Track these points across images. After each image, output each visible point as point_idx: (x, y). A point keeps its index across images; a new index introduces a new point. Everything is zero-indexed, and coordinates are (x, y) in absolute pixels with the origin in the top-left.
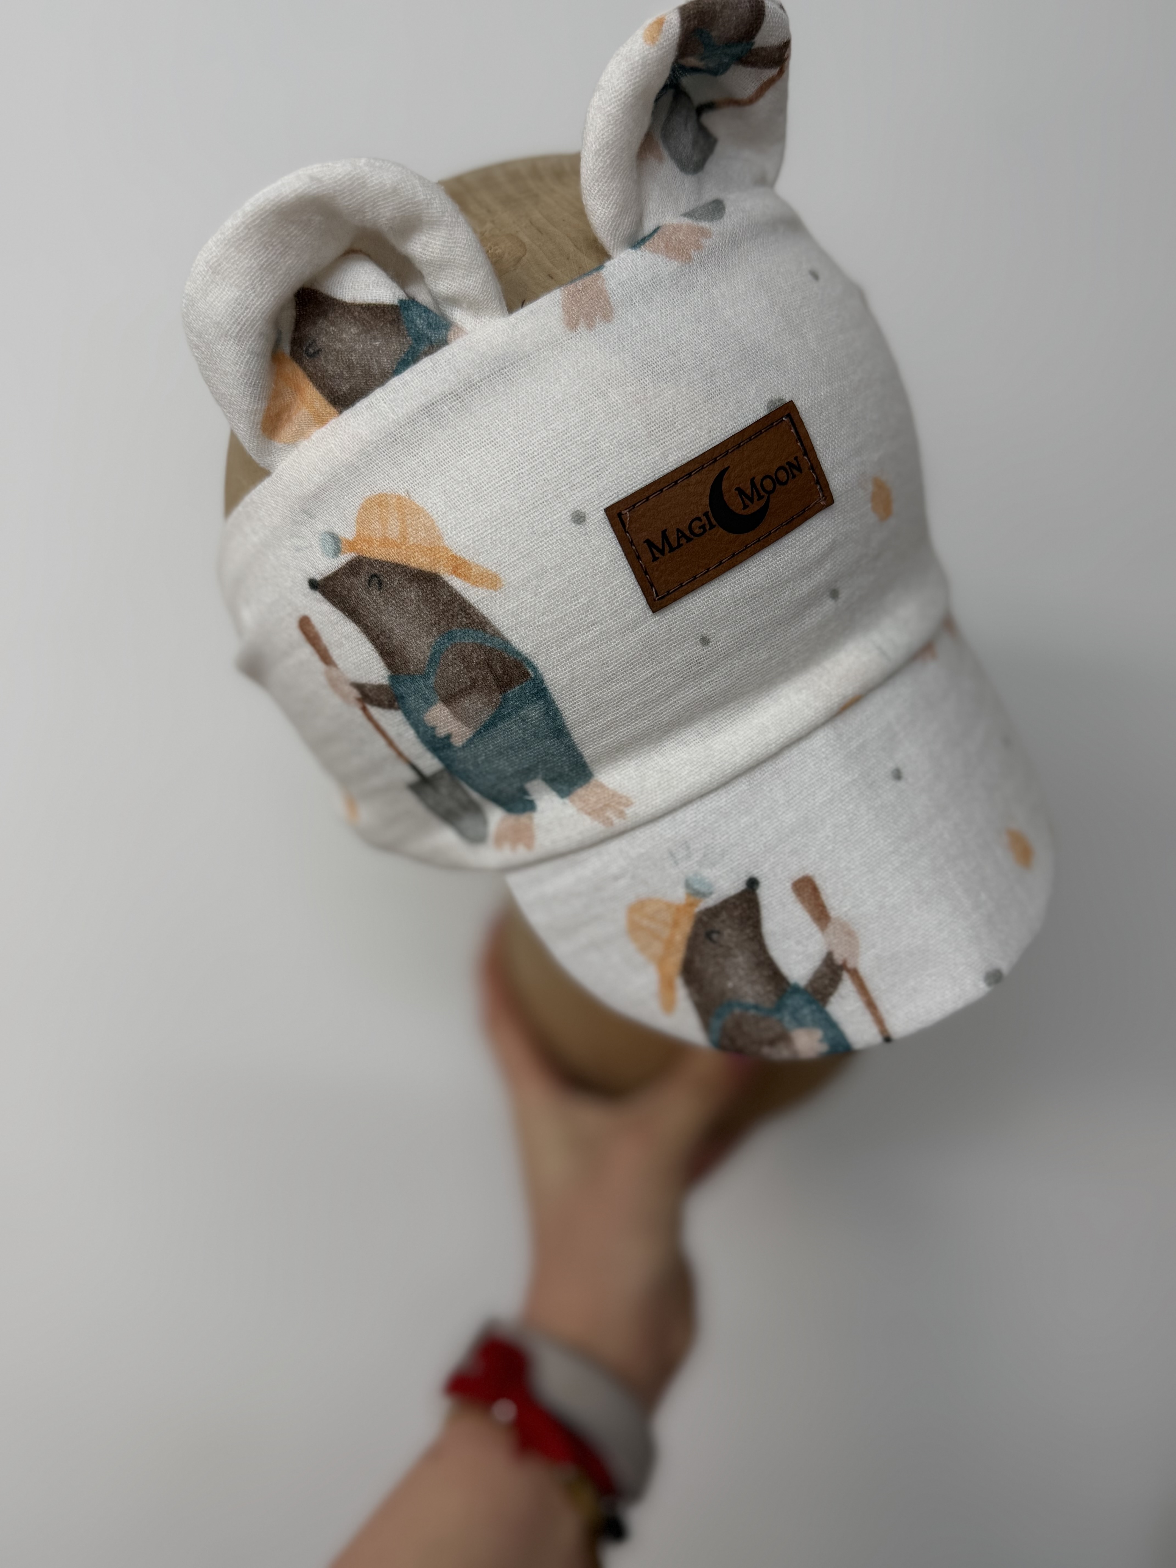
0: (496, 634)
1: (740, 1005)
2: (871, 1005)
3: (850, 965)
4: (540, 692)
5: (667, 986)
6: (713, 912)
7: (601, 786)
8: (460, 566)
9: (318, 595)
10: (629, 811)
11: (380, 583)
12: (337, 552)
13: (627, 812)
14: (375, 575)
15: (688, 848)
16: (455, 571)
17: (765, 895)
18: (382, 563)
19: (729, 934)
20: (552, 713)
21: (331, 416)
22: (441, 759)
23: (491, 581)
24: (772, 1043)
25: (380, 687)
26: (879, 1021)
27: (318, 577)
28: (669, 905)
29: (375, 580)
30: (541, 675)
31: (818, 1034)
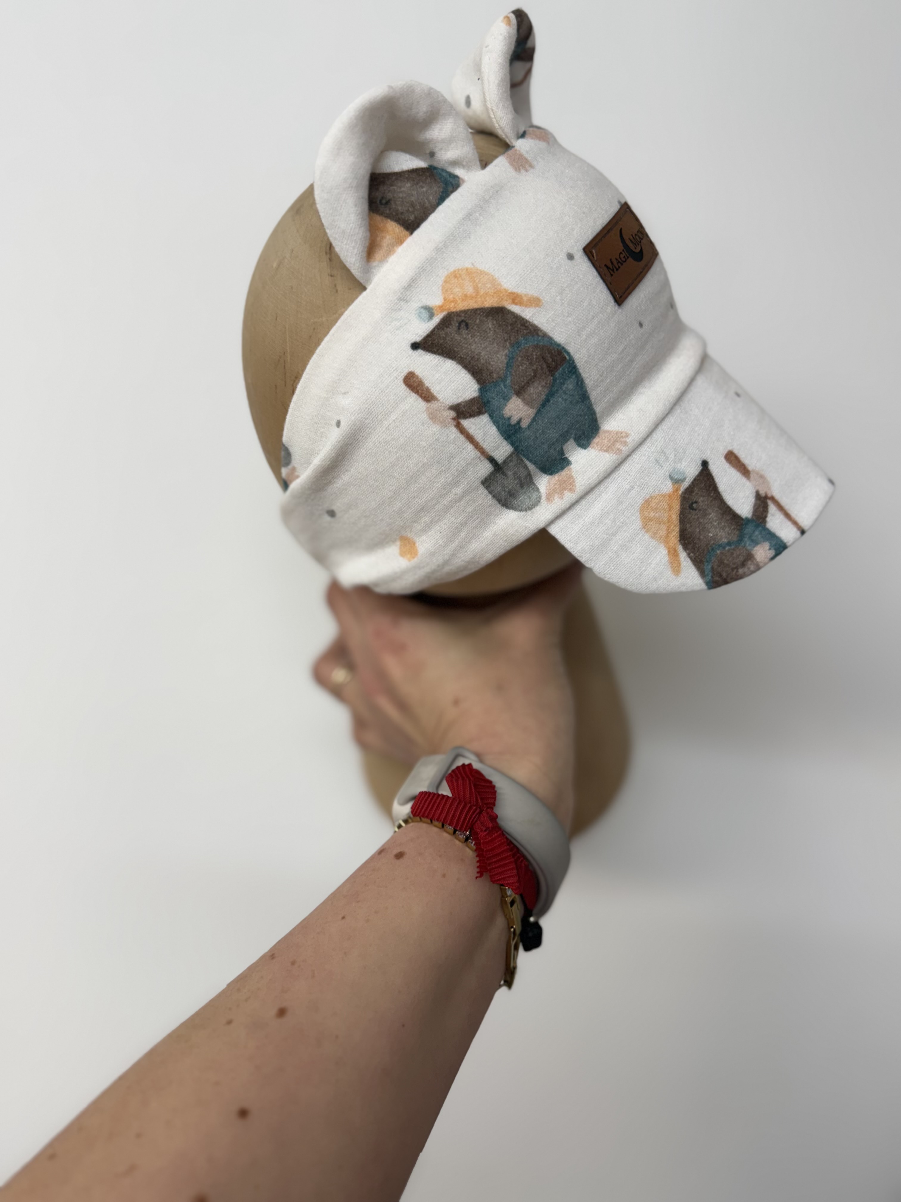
0: (545, 335)
1: (720, 546)
2: (787, 516)
3: (769, 495)
4: (573, 369)
5: (673, 554)
6: (689, 490)
7: (608, 431)
8: (516, 298)
9: (420, 352)
10: (629, 440)
11: (467, 325)
12: (431, 316)
13: (628, 441)
14: (462, 321)
15: (665, 454)
16: (514, 302)
17: (714, 468)
18: (465, 312)
19: (702, 501)
20: (580, 383)
21: (406, 237)
22: (512, 444)
23: (535, 302)
24: (743, 564)
25: (472, 401)
26: (795, 523)
27: (418, 339)
28: (664, 496)
29: (463, 325)
30: (572, 357)
31: (767, 545)
